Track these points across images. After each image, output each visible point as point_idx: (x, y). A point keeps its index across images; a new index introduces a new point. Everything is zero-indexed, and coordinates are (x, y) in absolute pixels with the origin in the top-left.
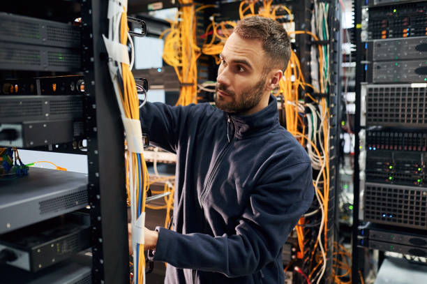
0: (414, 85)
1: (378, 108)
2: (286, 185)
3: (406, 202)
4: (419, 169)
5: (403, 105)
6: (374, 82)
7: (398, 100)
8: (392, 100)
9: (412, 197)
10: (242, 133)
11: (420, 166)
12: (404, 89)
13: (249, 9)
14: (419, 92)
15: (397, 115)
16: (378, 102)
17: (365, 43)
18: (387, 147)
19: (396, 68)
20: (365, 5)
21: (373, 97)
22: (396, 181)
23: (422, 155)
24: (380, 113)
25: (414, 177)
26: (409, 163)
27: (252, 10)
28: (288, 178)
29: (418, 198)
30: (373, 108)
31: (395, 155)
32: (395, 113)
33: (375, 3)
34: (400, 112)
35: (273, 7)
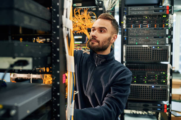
0: (143, 46)
1: (131, 54)
2: (124, 82)
3: (141, 90)
4: (145, 78)
5: (140, 53)
6: (129, 44)
7: (138, 51)
8: (136, 51)
9: (144, 88)
10: (101, 63)
11: (146, 76)
12: (140, 47)
13: (78, 12)
14: (145, 48)
15: (138, 57)
16: (131, 52)
17: (125, 29)
18: (134, 70)
19: (136, 39)
20: (125, 15)
21: (129, 50)
22: (137, 83)
23: (146, 72)
24: (132, 56)
25: (144, 80)
26: (141, 75)
27: (79, 13)
28: (124, 79)
29: (146, 89)
30: (129, 54)
31: (137, 72)
32: (137, 56)
33: (129, 14)
34: (139, 56)
35: (88, 12)
